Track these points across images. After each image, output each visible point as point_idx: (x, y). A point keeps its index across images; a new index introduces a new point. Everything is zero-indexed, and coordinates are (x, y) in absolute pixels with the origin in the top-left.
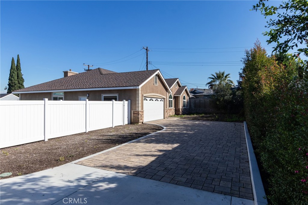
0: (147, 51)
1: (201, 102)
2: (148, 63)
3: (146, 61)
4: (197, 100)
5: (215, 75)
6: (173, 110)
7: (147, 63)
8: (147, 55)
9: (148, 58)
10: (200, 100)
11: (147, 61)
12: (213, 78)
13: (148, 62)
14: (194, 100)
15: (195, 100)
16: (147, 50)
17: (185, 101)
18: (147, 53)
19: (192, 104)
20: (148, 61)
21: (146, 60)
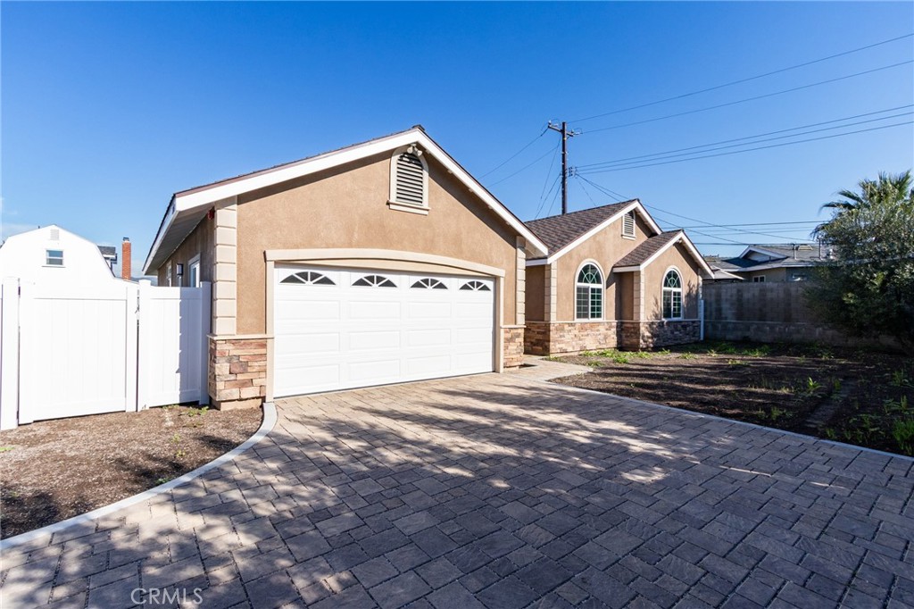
0: (564, 137)
1: (769, 295)
2: (567, 175)
3: (561, 169)
4: (752, 290)
5: (859, 192)
6: (602, 329)
7: (564, 174)
8: (564, 150)
9: (567, 159)
10: (763, 291)
11: (564, 166)
12: (847, 206)
13: (567, 171)
14: (734, 291)
15: (739, 291)
16: (563, 131)
17: (679, 294)
18: (564, 141)
19: (725, 306)
20: (567, 166)
21: (561, 163)
